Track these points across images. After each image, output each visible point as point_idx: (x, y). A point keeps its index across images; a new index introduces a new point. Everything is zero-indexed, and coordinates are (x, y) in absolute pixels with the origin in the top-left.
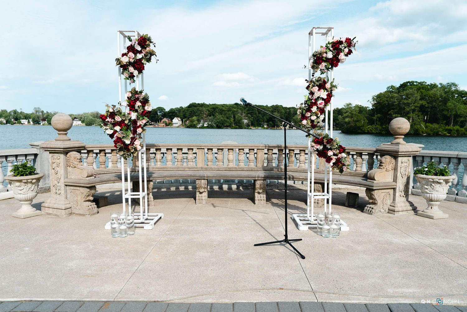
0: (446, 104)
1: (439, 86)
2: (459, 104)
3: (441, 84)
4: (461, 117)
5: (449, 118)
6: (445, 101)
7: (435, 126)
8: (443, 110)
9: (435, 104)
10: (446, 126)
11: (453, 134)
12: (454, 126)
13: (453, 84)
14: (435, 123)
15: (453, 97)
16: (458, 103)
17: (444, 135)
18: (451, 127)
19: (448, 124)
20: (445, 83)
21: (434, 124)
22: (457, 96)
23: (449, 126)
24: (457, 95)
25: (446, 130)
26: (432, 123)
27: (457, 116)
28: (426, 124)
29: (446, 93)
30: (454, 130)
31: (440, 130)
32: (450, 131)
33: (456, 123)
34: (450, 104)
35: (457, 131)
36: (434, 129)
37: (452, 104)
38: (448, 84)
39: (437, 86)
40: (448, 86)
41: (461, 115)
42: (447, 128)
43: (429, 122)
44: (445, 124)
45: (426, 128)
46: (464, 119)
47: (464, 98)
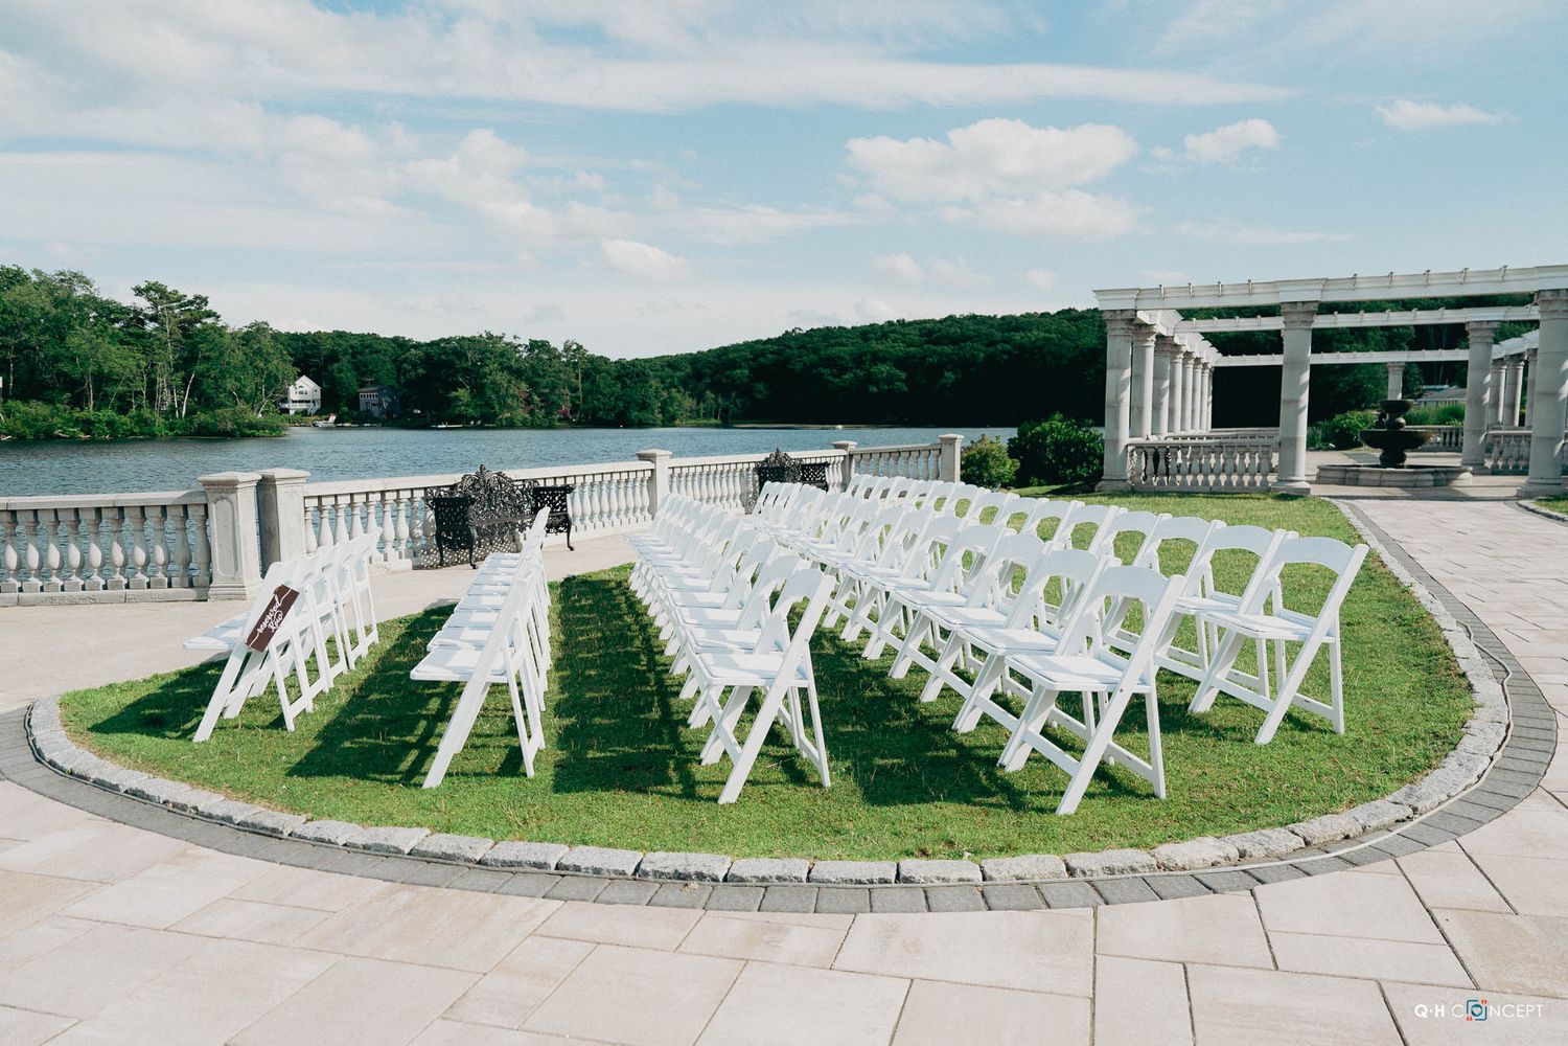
0: (62, 339)
1: (34, 278)
2: (103, 340)
3: (38, 272)
4: (117, 382)
5: (80, 383)
6: (59, 329)
7: (37, 408)
8: (56, 359)
9: (27, 336)
10: (72, 409)
11: (99, 434)
12: (99, 410)
13: (75, 275)
14: (38, 399)
15: (84, 320)
16: (100, 340)
17: (71, 437)
18: (90, 412)
19: (78, 401)
20: (50, 270)
21: (33, 403)
22: (94, 317)
23: (82, 409)
24: (94, 314)
25: (76, 422)
26: (25, 399)
27: (102, 379)
28: (5, 402)
29: (57, 303)
30: (100, 421)
31: (55, 421)
32: (87, 426)
33: (102, 401)
34: (76, 340)
35: (110, 424)
36: (35, 420)
37: (83, 342)
38: (61, 274)
39: (27, 278)
40: (62, 281)
41: (115, 377)
42: (76, 415)
43: (16, 397)
44: (68, 404)
45: (9, 417)
46: (125, 388)
47: (117, 325)
